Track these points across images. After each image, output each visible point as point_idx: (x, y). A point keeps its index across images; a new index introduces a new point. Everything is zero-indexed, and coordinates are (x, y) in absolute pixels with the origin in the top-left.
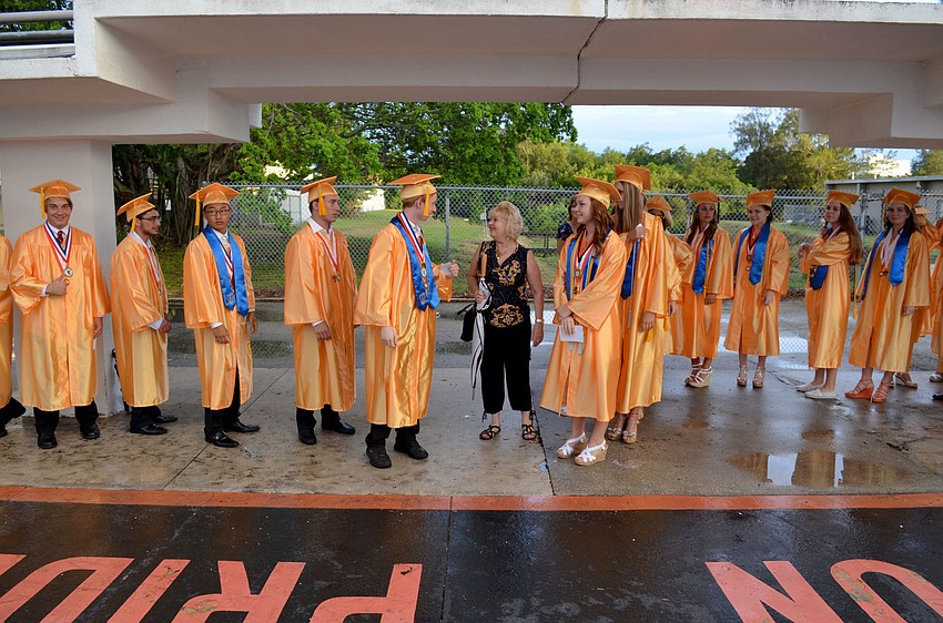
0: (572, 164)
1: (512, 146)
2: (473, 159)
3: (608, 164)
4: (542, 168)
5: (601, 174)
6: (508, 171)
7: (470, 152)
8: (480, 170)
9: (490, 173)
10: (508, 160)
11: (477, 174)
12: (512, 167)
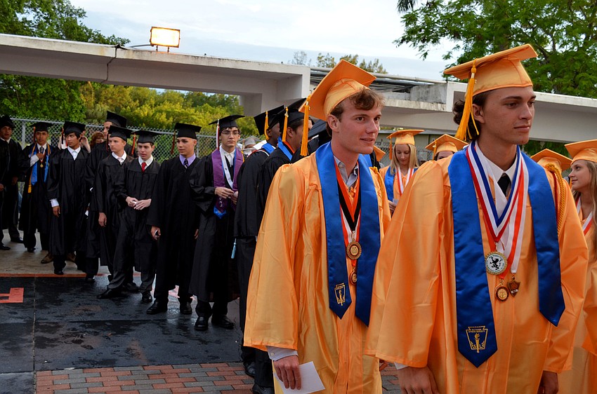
0: (135, 100)
1: (76, 88)
2: (42, 95)
3: (167, 103)
4: (106, 102)
5: (161, 112)
6: (72, 108)
7: (40, 90)
8: (49, 105)
9: (56, 108)
10: (72, 99)
11: (45, 108)
12: (75, 105)
